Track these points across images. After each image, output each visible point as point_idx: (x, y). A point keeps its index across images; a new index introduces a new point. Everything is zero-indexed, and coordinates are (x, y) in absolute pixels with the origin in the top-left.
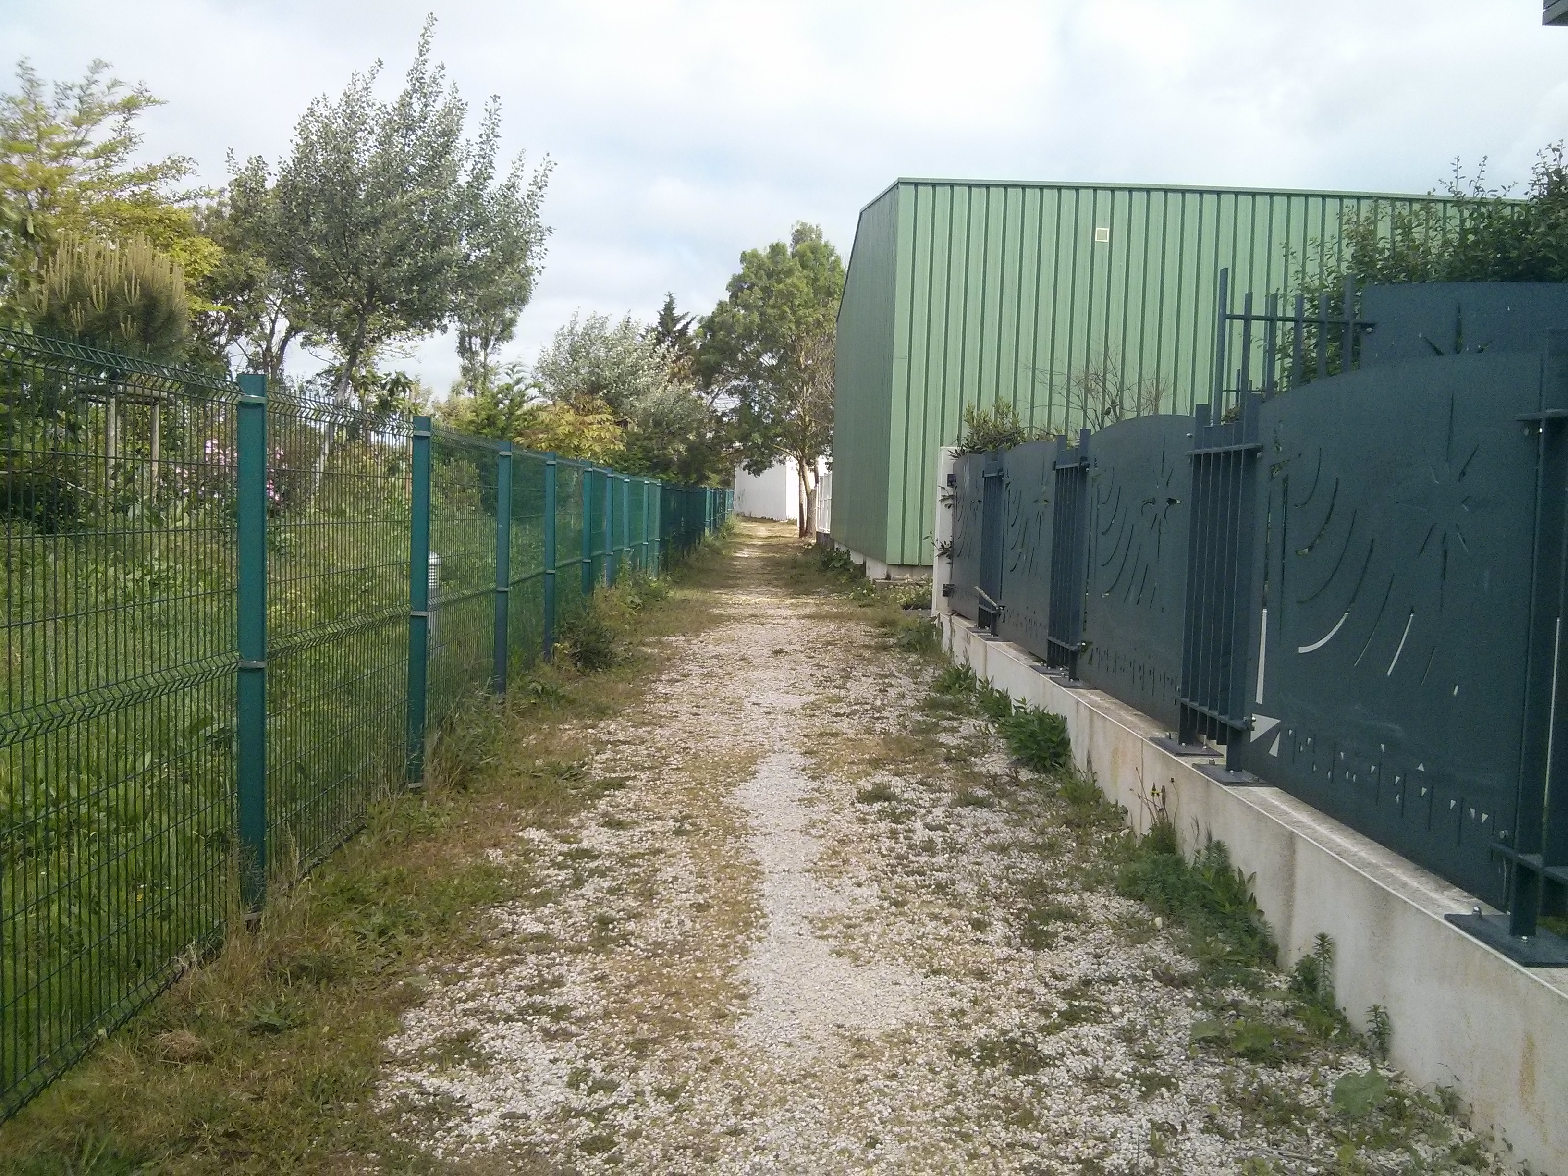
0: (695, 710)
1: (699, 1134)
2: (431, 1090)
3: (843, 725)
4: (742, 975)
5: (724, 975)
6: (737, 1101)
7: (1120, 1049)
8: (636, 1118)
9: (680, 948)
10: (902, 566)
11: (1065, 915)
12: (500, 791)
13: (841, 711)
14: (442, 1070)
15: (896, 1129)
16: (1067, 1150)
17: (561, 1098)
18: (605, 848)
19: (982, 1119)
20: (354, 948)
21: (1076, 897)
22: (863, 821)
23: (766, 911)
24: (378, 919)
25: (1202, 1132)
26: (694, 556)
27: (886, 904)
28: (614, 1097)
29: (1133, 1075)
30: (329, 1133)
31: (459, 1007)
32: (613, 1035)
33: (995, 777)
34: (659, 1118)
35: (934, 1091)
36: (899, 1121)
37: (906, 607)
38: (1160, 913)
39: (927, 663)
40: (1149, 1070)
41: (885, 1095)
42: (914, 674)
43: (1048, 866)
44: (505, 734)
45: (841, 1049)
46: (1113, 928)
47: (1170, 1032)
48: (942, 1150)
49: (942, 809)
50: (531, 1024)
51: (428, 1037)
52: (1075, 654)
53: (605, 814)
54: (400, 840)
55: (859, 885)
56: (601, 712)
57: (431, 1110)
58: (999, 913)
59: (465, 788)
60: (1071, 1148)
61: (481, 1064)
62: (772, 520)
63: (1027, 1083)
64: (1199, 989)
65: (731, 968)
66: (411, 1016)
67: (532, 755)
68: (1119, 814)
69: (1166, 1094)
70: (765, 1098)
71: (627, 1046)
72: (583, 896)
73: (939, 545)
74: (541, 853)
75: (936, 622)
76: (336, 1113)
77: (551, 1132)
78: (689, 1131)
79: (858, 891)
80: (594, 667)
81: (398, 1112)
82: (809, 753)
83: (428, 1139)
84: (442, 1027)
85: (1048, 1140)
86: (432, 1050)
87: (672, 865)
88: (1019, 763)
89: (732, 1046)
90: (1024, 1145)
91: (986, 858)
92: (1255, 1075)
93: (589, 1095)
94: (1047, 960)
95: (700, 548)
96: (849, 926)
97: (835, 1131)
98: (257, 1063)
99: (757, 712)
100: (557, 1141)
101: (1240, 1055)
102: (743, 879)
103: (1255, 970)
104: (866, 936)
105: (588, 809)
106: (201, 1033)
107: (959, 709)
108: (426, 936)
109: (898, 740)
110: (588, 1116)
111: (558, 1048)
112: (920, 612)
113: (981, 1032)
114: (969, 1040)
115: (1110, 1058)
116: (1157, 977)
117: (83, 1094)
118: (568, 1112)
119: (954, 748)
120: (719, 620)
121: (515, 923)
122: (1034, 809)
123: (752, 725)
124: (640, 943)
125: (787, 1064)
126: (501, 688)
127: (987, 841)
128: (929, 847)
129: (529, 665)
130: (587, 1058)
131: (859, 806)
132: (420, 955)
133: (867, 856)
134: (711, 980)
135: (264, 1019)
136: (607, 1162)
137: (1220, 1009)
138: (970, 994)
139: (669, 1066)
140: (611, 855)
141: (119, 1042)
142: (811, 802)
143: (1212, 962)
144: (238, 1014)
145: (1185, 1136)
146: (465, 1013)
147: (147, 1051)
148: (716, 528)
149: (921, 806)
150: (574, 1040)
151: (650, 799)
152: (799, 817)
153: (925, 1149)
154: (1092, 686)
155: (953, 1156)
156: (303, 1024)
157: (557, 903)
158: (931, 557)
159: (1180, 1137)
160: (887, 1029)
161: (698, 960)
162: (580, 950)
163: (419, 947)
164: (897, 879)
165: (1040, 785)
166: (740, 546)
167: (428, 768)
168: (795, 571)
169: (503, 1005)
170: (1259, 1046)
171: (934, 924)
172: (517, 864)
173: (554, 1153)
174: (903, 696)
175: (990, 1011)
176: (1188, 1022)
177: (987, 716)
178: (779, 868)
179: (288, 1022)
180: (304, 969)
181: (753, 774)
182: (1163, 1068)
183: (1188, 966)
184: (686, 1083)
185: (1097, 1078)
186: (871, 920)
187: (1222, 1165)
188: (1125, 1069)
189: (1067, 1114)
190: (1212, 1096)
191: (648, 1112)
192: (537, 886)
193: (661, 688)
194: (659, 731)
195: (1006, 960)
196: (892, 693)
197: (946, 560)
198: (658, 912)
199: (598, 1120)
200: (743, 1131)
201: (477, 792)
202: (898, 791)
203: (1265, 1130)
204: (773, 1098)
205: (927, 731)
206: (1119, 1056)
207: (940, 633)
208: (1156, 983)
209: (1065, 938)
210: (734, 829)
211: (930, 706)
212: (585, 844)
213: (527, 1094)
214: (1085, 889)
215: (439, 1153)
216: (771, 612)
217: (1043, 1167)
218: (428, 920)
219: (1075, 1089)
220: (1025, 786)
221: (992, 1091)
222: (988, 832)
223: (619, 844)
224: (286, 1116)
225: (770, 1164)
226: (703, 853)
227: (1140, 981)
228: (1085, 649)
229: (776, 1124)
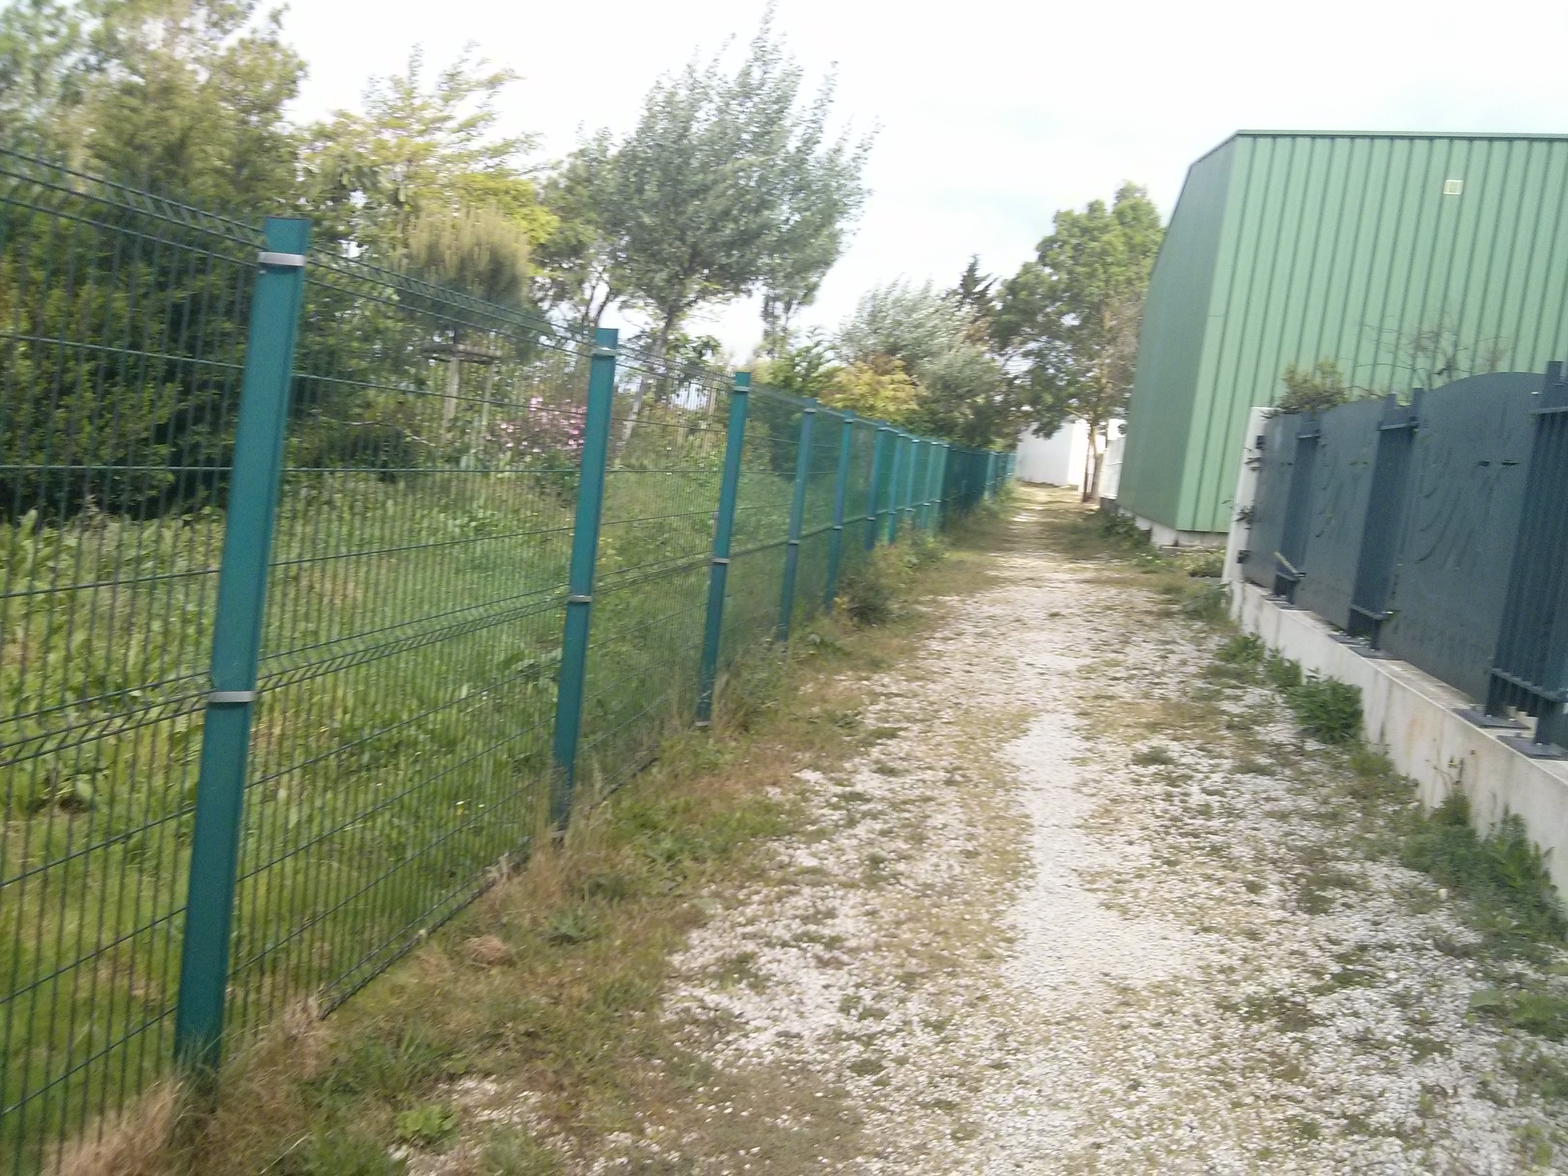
0: (968, 668)
1: (964, 1064)
2: (712, 1005)
3: (1120, 689)
4: (1009, 920)
5: (992, 920)
6: (1002, 1037)
7: (1394, 1013)
8: (904, 1045)
9: (949, 891)
10: (1192, 532)
11: (1344, 883)
12: (779, 734)
13: (1118, 675)
14: (722, 988)
15: (1159, 1075)
16: (1334, 1105)
17: (833, 1022)
18: (878, 793)
19: (1247, 1071)
20: (645, 869)
21: (1357, 865)
22: (1137, 782)
23: (1035, 861)
24: (667, 844)
25: (1475, 1096)
26: (971, 519)
27: (1158, 863)
28: (883, 1025)
29: (1405, 1038)
30: (619, 1039)
31: (740, 930)
32: (882, 967)
33: (1279, 746)
34: (926, 1047)
35: (1199, 1041)
36: (1162, 1067)
37: (1193, 574)
38: (1443, 885)
39: (1213, 631)
40: (1422, 1035)
41: (1150, 1042)
42: (1197, 642)
43: (1329, 835)
44: (785, 681)
45: (1108, 997)
46: (1395, 897)
47: (1447, 1000)
48: (1205, 1097)
49: (1222, 775)
50: (805, 950)
51: (709, 957)
52: (1378, 624)
53: (877, 762)
54: (688, 773)
55: (1131, 843)
56: (876, 665)
57: (712, 1024)
58: (1276, 877)
59: (747, 730)
60: (1336, 1104)
61: (759, 984)
62: (1051, 485)
63: (1295, 1040)
64: (1481, 960)
65: (998, 913)
66: (695, 935)
67: (808, 702)
68: (1410, 786)
69: (1439, 1059)
70: (1029, 1037)
71: (897, 977)
72: (855, 836)
73: (1238, 510)
74: (817, 793)
75: (1226, 589)
76: (626, 1020)
77: (823, 1052)
78: (955, 1061)
79: (1129, 849)
80: (869, 622)
81: (682, 1023)
82: (1084, 714)
83: (709, 1050)
84: (723, 948)
85: (1313, 1095)
86: (713, 969)
87: (942, 812)
88: (1304, 734)
89: (998, 986)
90: (1289, 1098)
91: (1264, 824)
92: (1533, 1046)
93: (859, 1020)
94: (1323, 925)
95: (978, 511)
96: (1118, 882)
97: (1098, 1072)
98: (554, 970)
99: (1030, 672)
100: (829, 1061)
101: (1520, 1026)
102: (1012, 830)
103: (1541, 945)
104: (1136, 893)
105: (861, 754)
106: (506, 939)
107: (1244, 678)
108: (709, 863)
109: (1178, 706)
110: (858, 1040)
111: (829, 976)
112: (1208, 580)
113: (1250, 988)
114: (1237, 995)
115: (1382, 1021)
116: (1437, 946)
117: (402, 989)
118: (839, 1035)
119: (1237, 716)
120: (994, 582)
121: (791, 857)
122: (1317, 778)
123: (1025, 684)
124: (910, 883)
125: (1052, 1006)
126: (783, 636)
127: (1268, 807)
128: (1205, 811)
129: (810, 617)
130: (858, 986)
131: (1134, 768)
132: (703, 880)
133: (1140, 816)
134: (979, 922)
135: (563, 930)
136: (875, 1084)
137: (1502, 981)
138: (1241, 952)
139: (936, 999)
140: (883, 799)
141: (434, 943)
142: (1083, 762)
143: (1497, 935)
144: (540, 925)
145: (1456, 1100)
146: (744, 936)
147: (458, 953)
148: (995, 492)
149: (1197, 771)
150: (846, 968)
151: (920, 750)
152: (1071, 775)
153: (1187, 1095)
154: (1395, 656)
155: (1216, 1103)
156: (597, 937)
157: (830, 840)
158: (1227, 524)
159: (1450, 1101)
160: (1155, 980)
161: (967, 903)
162: (851, 885)
163: (703, 873)
164: (1170, 840)
165: (1327, 755)
166: (1018, 511)
167: (716, 707)
168: (1074, 537)
169: (779, 931)
170: (1540, 1018)
171: (1207, 884)
172: (794, 803)
173: (825, 1072)
174: (1184, 663)
175: (1260, 970)
176: (1466, 991)
177: (1274, 686)
178: (1049, 823)
179: (584, 934)
180: (599, 886)
181: (1025, 732)
182: (1437, 1033)
183: (1470, 937)
184: (951, 1018)
185: (1367, 1039)
186: (1141, 876)
187: (1493, 1130)
188: (1397, 1032)
189: (1334, 1071)
190: (1487, 1064)
191: (915, 1041)
192: (813, 823)
193: (935, 645)
194: (931, 686)
195: (1280, 922)
196: (1173, 659)
197: (1244, 525)
198: (927, 855)
199: (867, 1044)
200: (1007, 1065)
201: (758, 733)
202: (1175, 755)
203: (1541, 1101)
204: (1037, 1037)
205: (1209, 698)
206: (1391, 1020)
207: (1230, 600)
208: (1436, 952)
209: (1343, 905)
210: (1005, 783)
211: (1213, 673)
212: (859, 788)
213: (801, 1015)
214: (1367, 858)
215: (718, 1064)
216: (1048, 575)
217: (1307, 1120)
218: (712, 848)
219: (1344, 1049)
220: (1311, 756)
221: (1259, 1045)
222: (1268, 799)
223: (891, 790)
224: (582, 1019)
225: (1033, 1098)
226: (973, 803)
227: (1418, 950)
228: (1388, 618)
229: (1040, 1061)
